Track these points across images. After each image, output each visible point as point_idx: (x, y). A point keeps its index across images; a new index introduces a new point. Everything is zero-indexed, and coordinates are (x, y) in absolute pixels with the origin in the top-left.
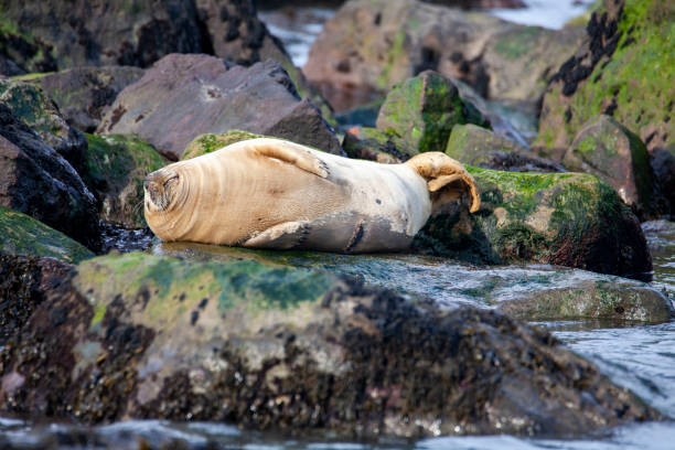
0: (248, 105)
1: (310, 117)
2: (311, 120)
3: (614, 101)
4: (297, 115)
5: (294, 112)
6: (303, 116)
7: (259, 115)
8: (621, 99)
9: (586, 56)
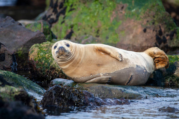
0: (11, 34)
1: (42, 37)
2: (42, 38)
3: (72, 30)
4: (37, 37)
5: (36, 35)
6: (40, 37)
7: (18, 37)
8: (75, 29)
9: (52, 15)
